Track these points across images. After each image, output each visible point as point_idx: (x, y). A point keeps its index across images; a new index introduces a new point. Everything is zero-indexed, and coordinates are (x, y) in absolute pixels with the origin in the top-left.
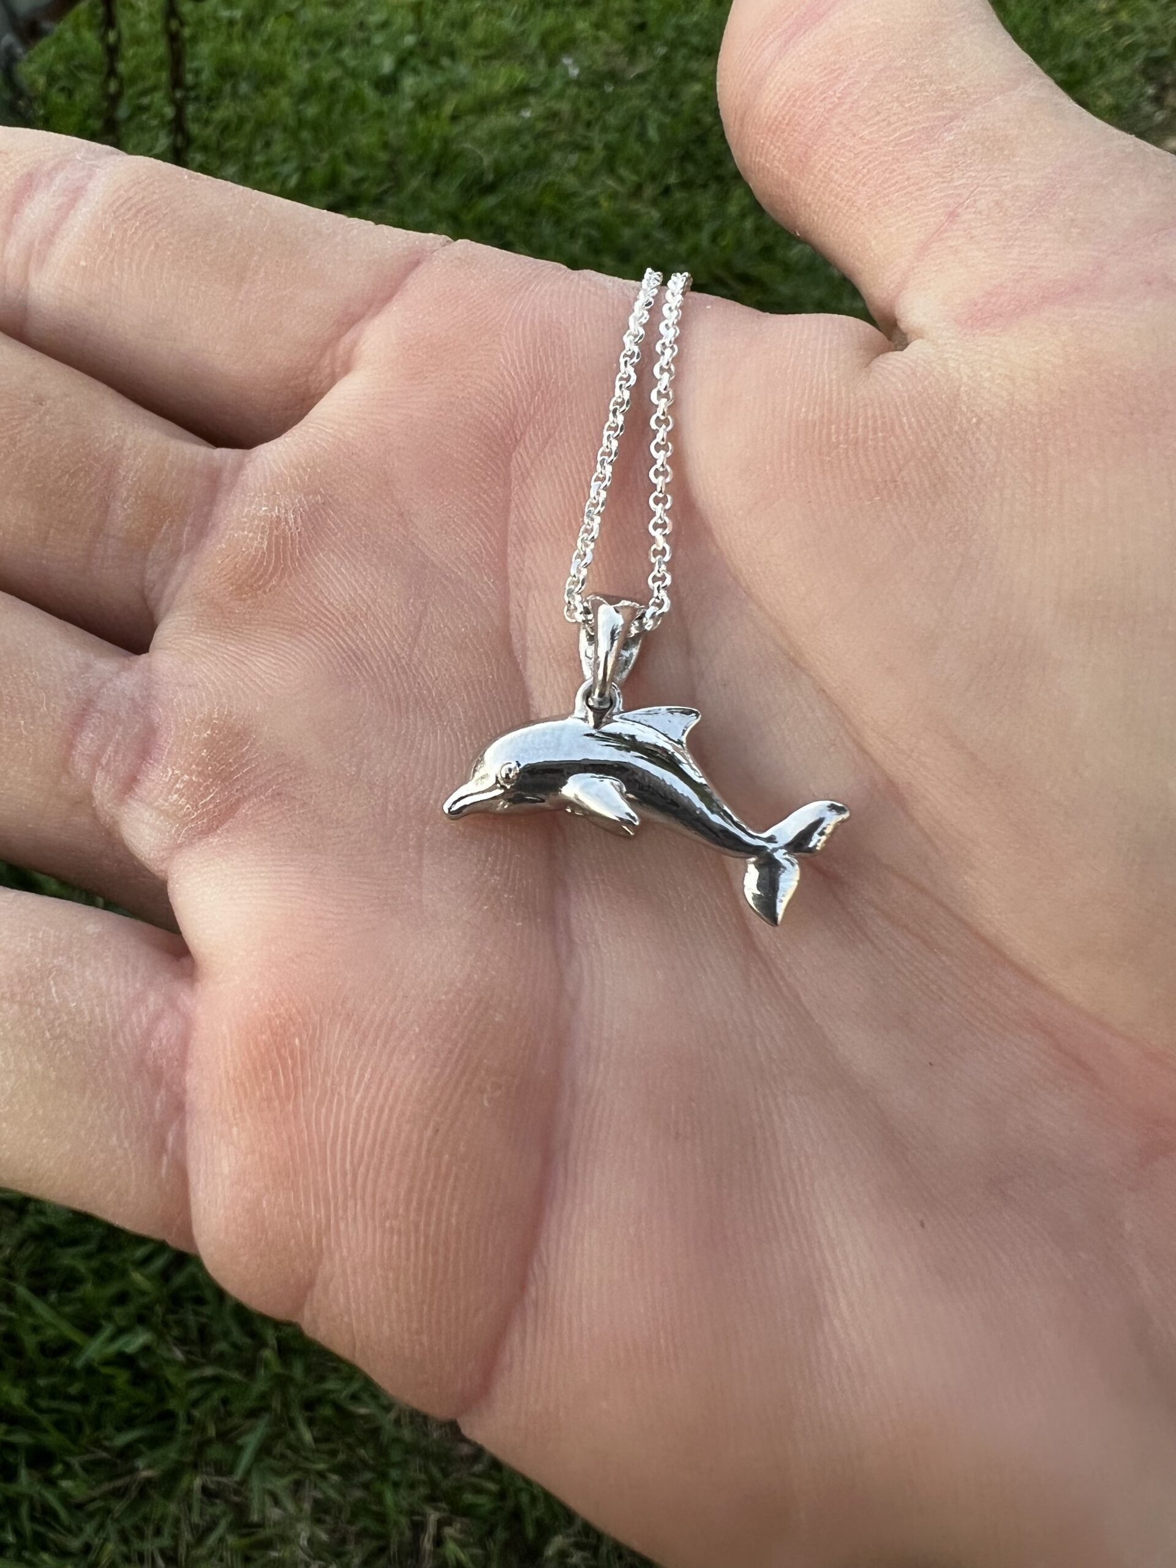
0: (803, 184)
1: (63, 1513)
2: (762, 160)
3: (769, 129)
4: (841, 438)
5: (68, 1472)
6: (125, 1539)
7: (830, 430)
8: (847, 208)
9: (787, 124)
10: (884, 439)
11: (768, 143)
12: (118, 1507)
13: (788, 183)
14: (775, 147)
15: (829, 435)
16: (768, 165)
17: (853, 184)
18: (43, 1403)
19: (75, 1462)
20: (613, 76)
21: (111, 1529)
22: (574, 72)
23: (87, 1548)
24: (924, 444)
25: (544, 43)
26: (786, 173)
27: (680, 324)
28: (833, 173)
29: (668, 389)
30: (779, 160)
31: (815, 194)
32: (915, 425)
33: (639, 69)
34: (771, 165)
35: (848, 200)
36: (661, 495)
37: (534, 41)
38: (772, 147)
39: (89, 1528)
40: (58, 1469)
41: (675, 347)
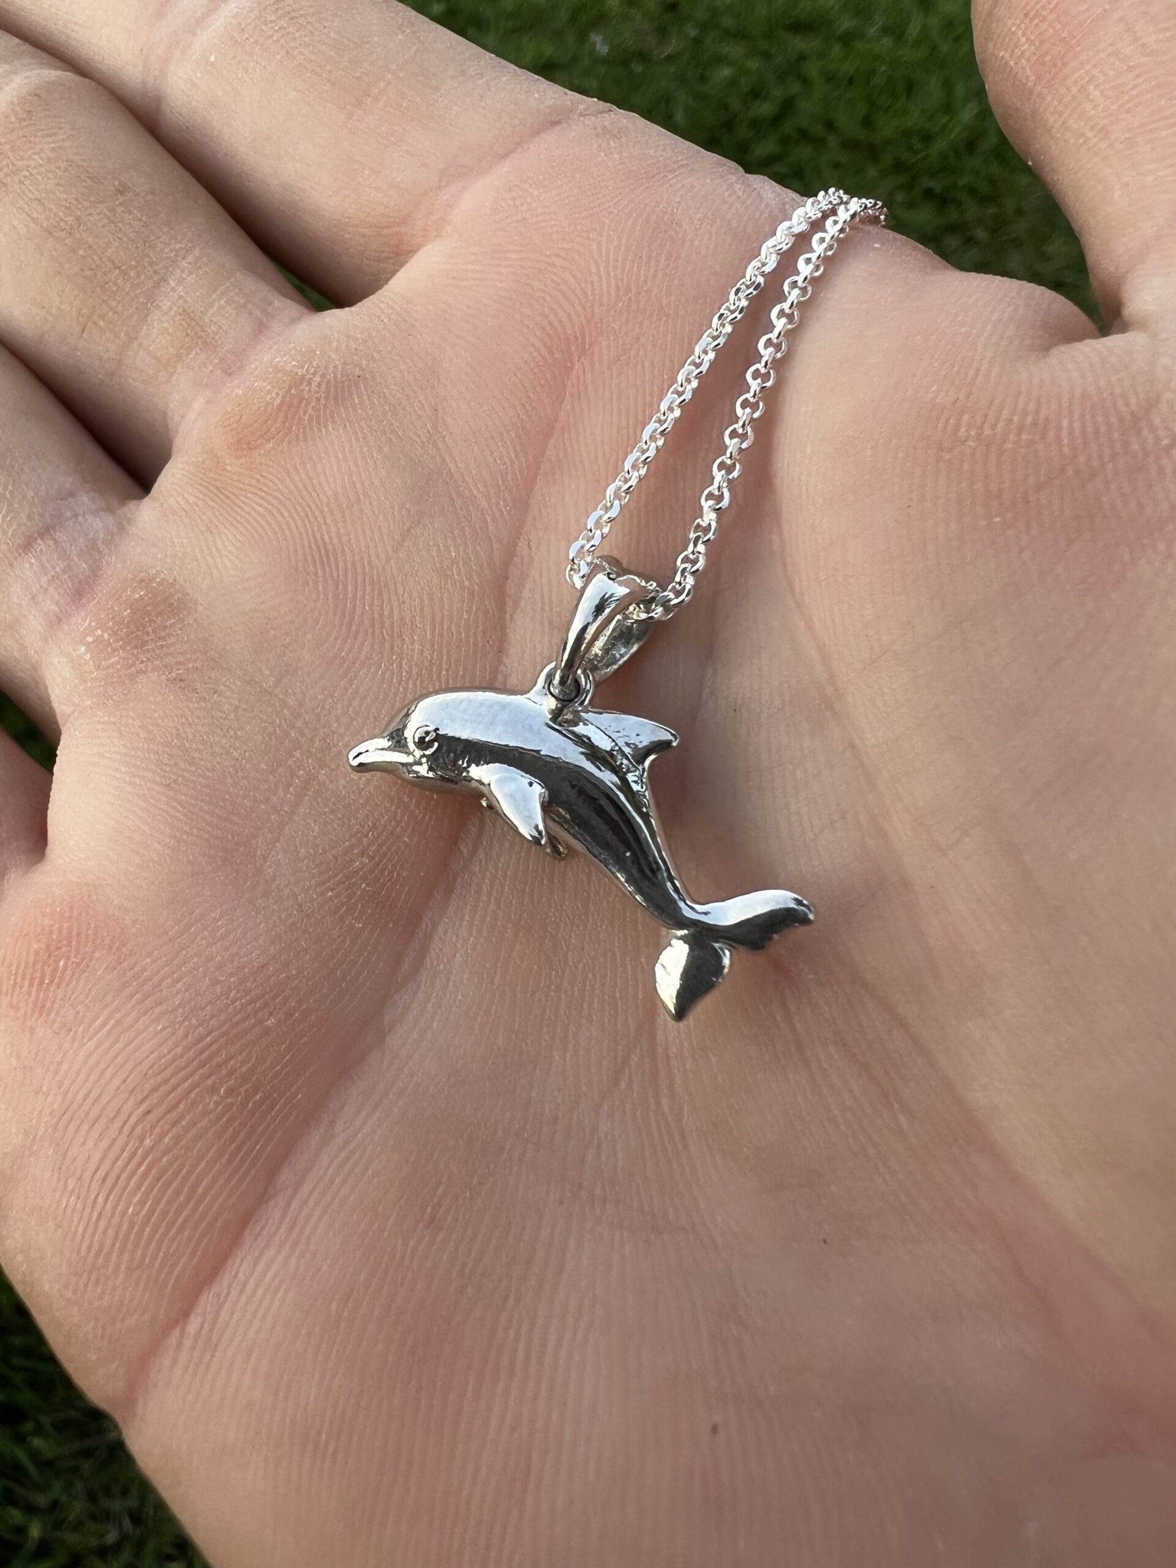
0: (1049, 98)
1: (31, 1468)
2: (1007, 56)
3: (1026, 15)
4: (973, 433)
5: (39, 1431)
6: (92, 1497)
7: (959, 421)
8: (1095, 140)
9: (1051, 11)
10: (1031, 442)
11: (1020, 33)
12: (87, 1466)
13: (1031, 92)
14: (1028, 39)
15: (957, 427)
16: (1012, 63)
17: (1114, 107)
18: (16, 1361)
19: (46, 1420)
20: (643, 56)
21: (79, 1486)
22: (603, 49)
23: (55, 1505)
24: (1082, 459)
25: (574, 18)
26: (1033, 78)
27: (825, 260)
28: (1091, 88)
29: (781, 338)
30: (1028, 60)
31: (1060, 114)
32: (1077, 432)
33: (669, 49)
34: (1016, 63)
35: (1102, 129)
36: (729, 462)
37: (563, 15)
38: (1023, 40)
39: (57, 1486)
40: (28, 1426)
41: (810, 289)
